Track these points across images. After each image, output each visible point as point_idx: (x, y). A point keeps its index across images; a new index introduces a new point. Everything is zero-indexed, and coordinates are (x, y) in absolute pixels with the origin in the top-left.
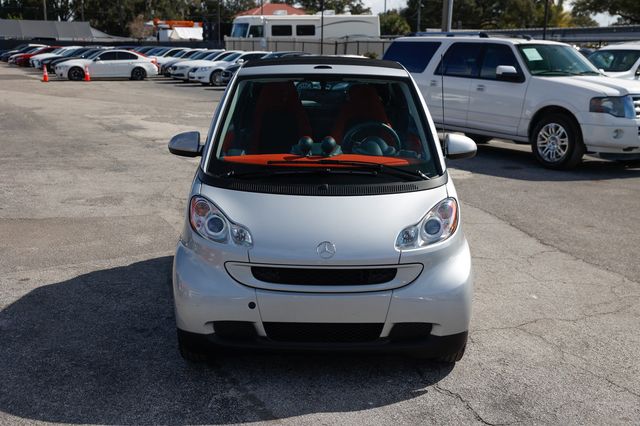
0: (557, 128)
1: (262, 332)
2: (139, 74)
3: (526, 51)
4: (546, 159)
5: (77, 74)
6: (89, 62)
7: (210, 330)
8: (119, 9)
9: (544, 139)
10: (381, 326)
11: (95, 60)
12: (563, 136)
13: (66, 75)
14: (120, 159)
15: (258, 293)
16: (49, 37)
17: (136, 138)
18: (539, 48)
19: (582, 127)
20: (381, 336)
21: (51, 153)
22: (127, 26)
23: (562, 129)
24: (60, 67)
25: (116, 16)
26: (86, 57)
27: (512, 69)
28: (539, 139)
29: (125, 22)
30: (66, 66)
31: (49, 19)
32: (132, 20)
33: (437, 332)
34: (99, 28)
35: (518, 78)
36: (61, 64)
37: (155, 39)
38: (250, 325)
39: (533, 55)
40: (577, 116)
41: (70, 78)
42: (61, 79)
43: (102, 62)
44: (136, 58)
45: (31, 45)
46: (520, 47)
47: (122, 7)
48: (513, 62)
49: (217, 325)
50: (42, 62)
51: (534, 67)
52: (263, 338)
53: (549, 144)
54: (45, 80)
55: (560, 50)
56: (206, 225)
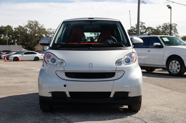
0: (175, 62)
1: (68, 95)
2: (37, 59)
3: (163, 38)
4: (173, 73)
5: (16, 59)
6: (20, 55)
7: (50, 95)
8: (31, 42)
9: (171, 66)
10: (110, 93)
11: (22, 55)
12: (178, 65)
13: (12, 60)
14: (27, 75)
15: (67, 81)
16: (8, 50)
17: (34, 71)
18: (168, 38)
19: (184, 61)
20: (110, 97)
21: (4, 74)
22: (34, 48)
23: (177, 62)
24: (11, 57)
25: (30, 44)
26: (19, 54)
27: (159, 44)
28: (170, 66)
29: (33, 46)
30: (13, 57)
31: (9, 45)
32: (36, 45)
33: (130, 95)
34: (25, 48)
35: (161, 47)
36: (11, 56)
37: (43, 50)
38: (64, 93)
39: (166, 40)
40: (182, 57)
41: (14, 61)
42: (11, 61)
43: (25, 55)
44: (36, 54)
45: (2, 53)
46: (161, 37)
47: (33, 42)
48: (159, 42)
49: (53, 93)
50: (5, 57)
51: (166, 43)
52: (69, 98)
53: (173, 68)
54: (5, 61)
55: (174, 38)
56: (50, 61)
